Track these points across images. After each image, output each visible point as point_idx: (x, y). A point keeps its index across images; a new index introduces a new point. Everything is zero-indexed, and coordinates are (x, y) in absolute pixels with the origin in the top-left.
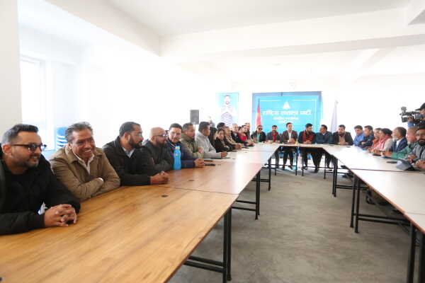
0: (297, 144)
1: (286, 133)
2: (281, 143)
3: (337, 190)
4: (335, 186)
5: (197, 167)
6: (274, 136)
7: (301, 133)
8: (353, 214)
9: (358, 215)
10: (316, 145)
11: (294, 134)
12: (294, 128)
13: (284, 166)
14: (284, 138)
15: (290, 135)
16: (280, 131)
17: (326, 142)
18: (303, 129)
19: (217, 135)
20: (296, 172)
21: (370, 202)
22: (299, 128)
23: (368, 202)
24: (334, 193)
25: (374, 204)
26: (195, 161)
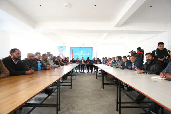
0: (85, 64)
1: (81, 60)
2: (80, 63)
3: (98, 77)
4: (97, 76)
5: (48, 70)
6: (77, 61)
7: (86, 60)
8: (102, 83)
9: (104, 83)
10: (91, 64)
11: (84, 60)
12: (84, 59)
13: (81, 71)
14: (81, 62)
15: (83, 61)
16: (80, 59)
17: (94, 63)
18: (87, 59)
19: (56, 60)
20: (85, 73)
21: (107, 80)
22: (86, 59)
23: (106, 80)
24: (97, 78)
25: (108, 80)
26: (47, 67)
